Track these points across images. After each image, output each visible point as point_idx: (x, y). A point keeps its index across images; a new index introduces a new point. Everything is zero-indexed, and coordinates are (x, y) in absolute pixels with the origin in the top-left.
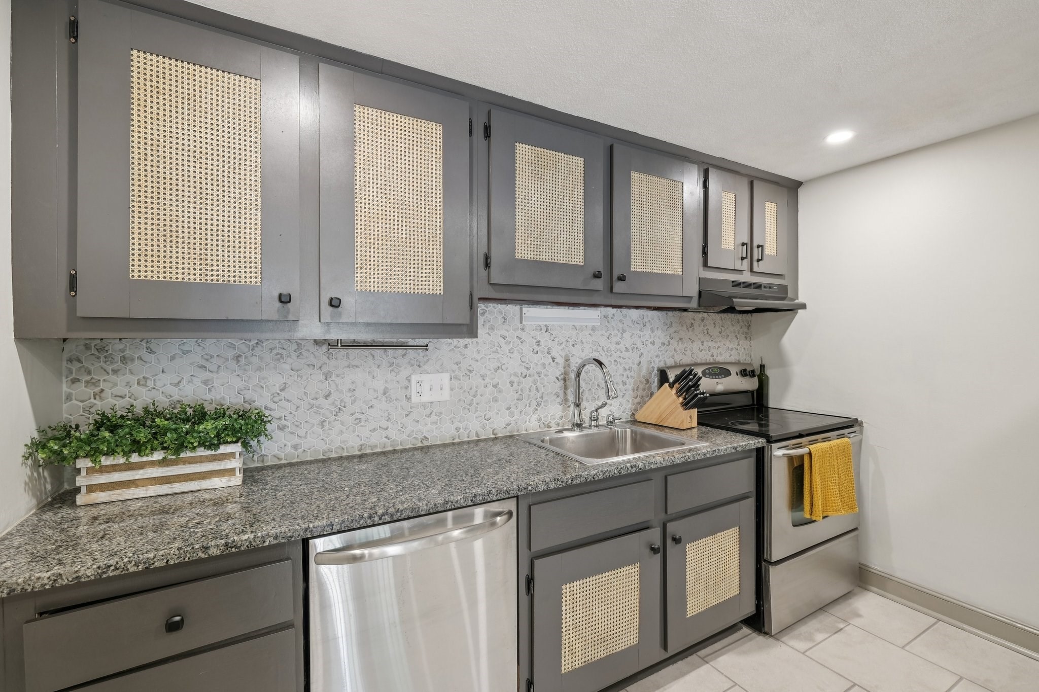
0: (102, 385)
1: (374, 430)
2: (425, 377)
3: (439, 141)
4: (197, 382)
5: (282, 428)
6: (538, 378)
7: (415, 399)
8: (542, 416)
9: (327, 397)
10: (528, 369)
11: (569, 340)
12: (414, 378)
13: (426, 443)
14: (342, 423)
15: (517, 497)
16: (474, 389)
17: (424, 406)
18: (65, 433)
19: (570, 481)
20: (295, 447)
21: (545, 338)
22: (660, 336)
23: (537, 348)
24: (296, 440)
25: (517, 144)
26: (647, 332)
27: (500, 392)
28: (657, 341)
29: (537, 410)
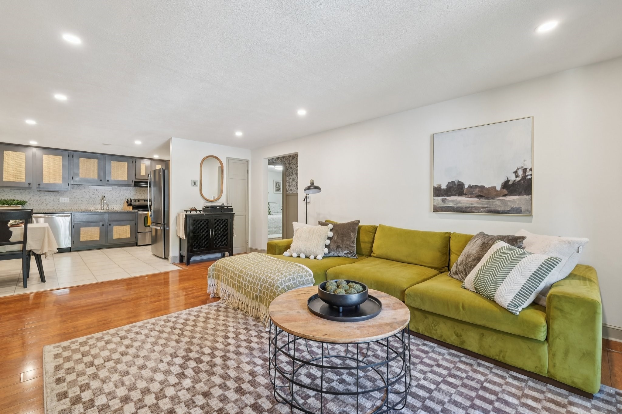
2: (63, 198)
3: (61, 159)
4: (13, 196)
5: (30, 205)
6: (94, 200)
7: (60, 202)
8: (95, 207)
9: (40, 200)
10: (91, 198)
12: (60, 198)
16: (76, 201)
17: (63, 203)
21: (96, 192)
22: (134, 193)
23: (93, 194)
24: (33, 207)
25: (80, 158)
26: (128, 192)
27: (83, 202)
28: (132, 193)
29: (93, 206)
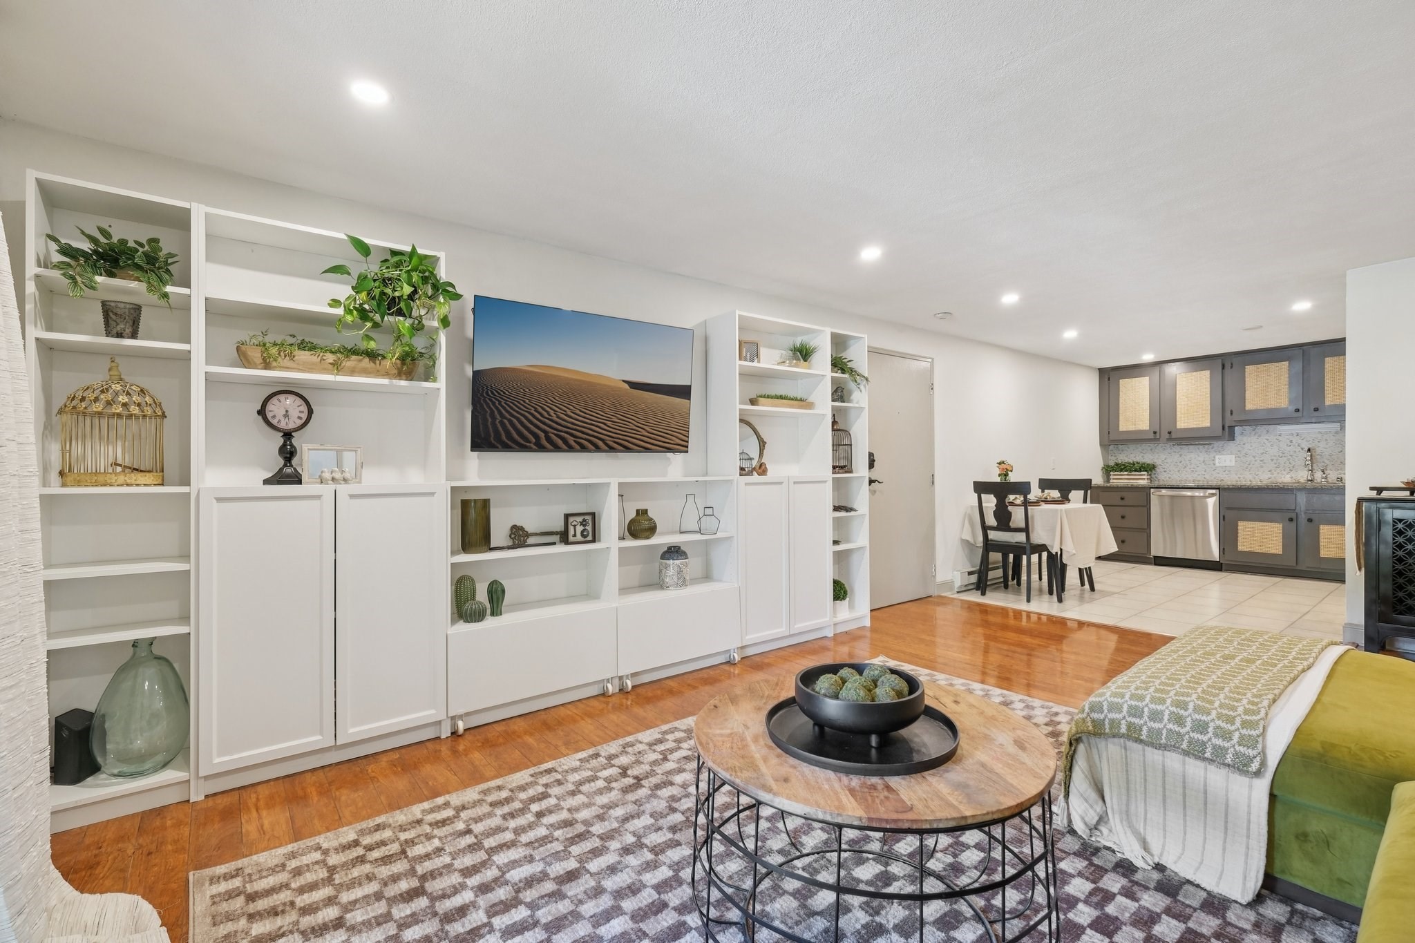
0: (1115, 456)
1: (1199, 475)
2: (1222, 456)
3: (1209, 376)
4: (1140, 456)
5: (1163, 470)
6: (1291, 458)
7: (1217, 464)
8: (1294, 477)
9: (1181, 462)
10: (1284, 453)
11: (1315, 439)
12: (1217, 457)
14: (1186, 471)
15: (1219, 489)
16: (1248, 462)
17: (1222, 467)
18: (1108, 466)
21: (1296, 440)
23: (1289, 444)
24: (1169, 478)
25: (1246, 367)
27: (1264, 463)
29: (1290, 473)
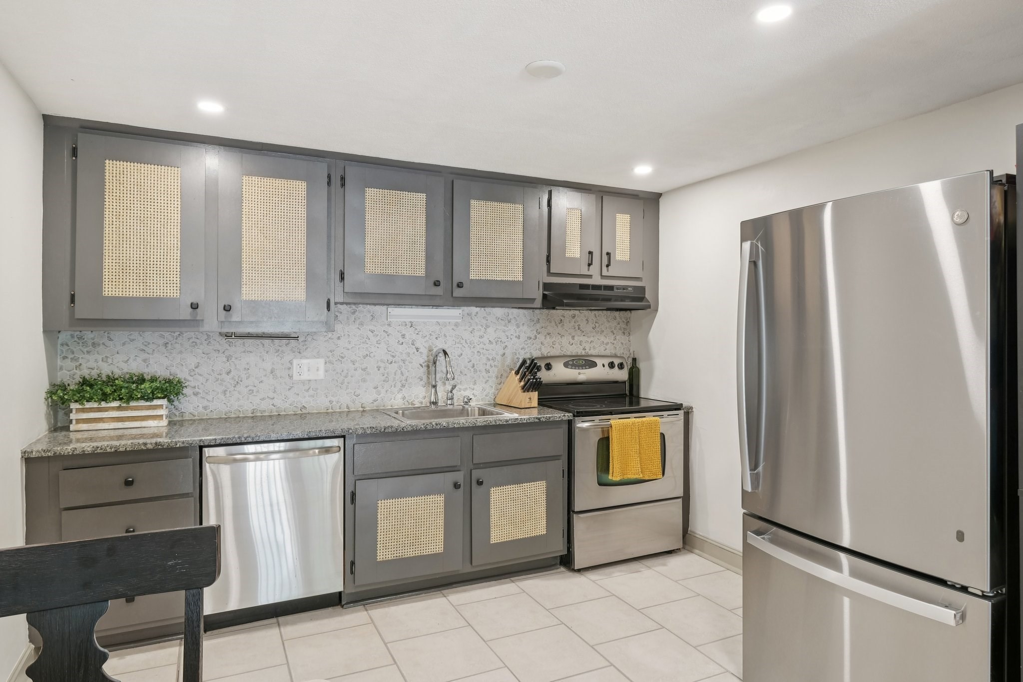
0: (81, 361)
1: (263, 399)
2: (305, 361)
4: (139, 360)
6: (403, 365)
7: (296, 377)
8: (406, 395)
9: (228, 373)
10: (393, 356)
11: (432, 334)
12: (295, 362)
13: (304, 411)
14: (239, 393)
15: (344, 437)
16: (345, 372)
17: (303, 382)
19: (383, 430)
20: (205, 408)
23: (402, 340)
24: (206, 403)
25: (367, 189)
26: (512, 328)
27: (368, 374)
29: (402, 390)
